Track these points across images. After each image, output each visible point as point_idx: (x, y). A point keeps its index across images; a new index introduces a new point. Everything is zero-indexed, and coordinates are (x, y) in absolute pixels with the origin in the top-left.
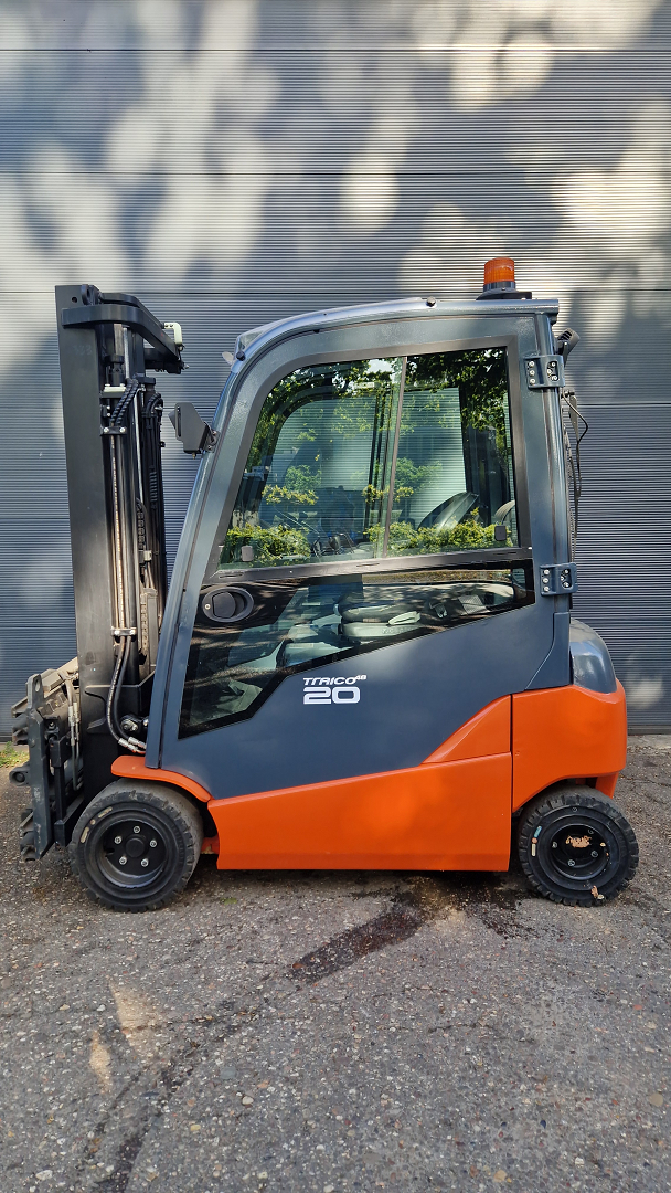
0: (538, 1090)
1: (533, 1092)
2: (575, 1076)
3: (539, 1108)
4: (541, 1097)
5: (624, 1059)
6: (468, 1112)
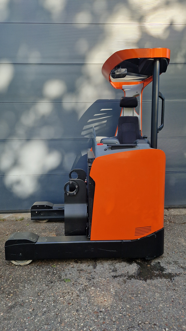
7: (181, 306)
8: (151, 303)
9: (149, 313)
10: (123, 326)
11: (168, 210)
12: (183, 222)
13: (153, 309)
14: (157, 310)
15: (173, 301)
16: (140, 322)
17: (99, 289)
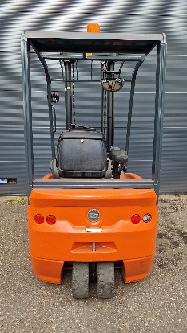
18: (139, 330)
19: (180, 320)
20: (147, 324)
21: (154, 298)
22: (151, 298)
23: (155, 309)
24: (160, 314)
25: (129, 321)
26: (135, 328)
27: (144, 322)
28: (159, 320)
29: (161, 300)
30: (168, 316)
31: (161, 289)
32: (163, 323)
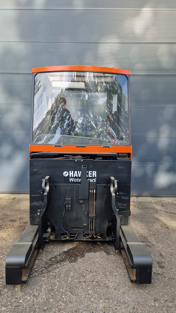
0: (106, 302)
1: (104, 303)
2: (117, 298)
3: (104, 308)
4: (106, 304)
5: (133, 294)
6: (83, 308)
7: (112, 261)
8: (91, 258)
9: (86, 263)
10: (64, 270)
11: (137, 198)
12: (145, 207)
13: (91, 261)
14: (93, 262)
15: (107, 258)
16: (77, 268)
17: (56, 248)
18: (11, 305)
19: (52, 300)
20: (21, 301)
21: (43, 281)
22: (40, 281)
23: (37, 290)
24: (39, 294)
25: (9, 298)
26: (9, 303)
27: (20, 300)
28: (34, 299)
29: (48, 284)
30: (44, 296)
31: (55, 275)
32: (36, 301)
